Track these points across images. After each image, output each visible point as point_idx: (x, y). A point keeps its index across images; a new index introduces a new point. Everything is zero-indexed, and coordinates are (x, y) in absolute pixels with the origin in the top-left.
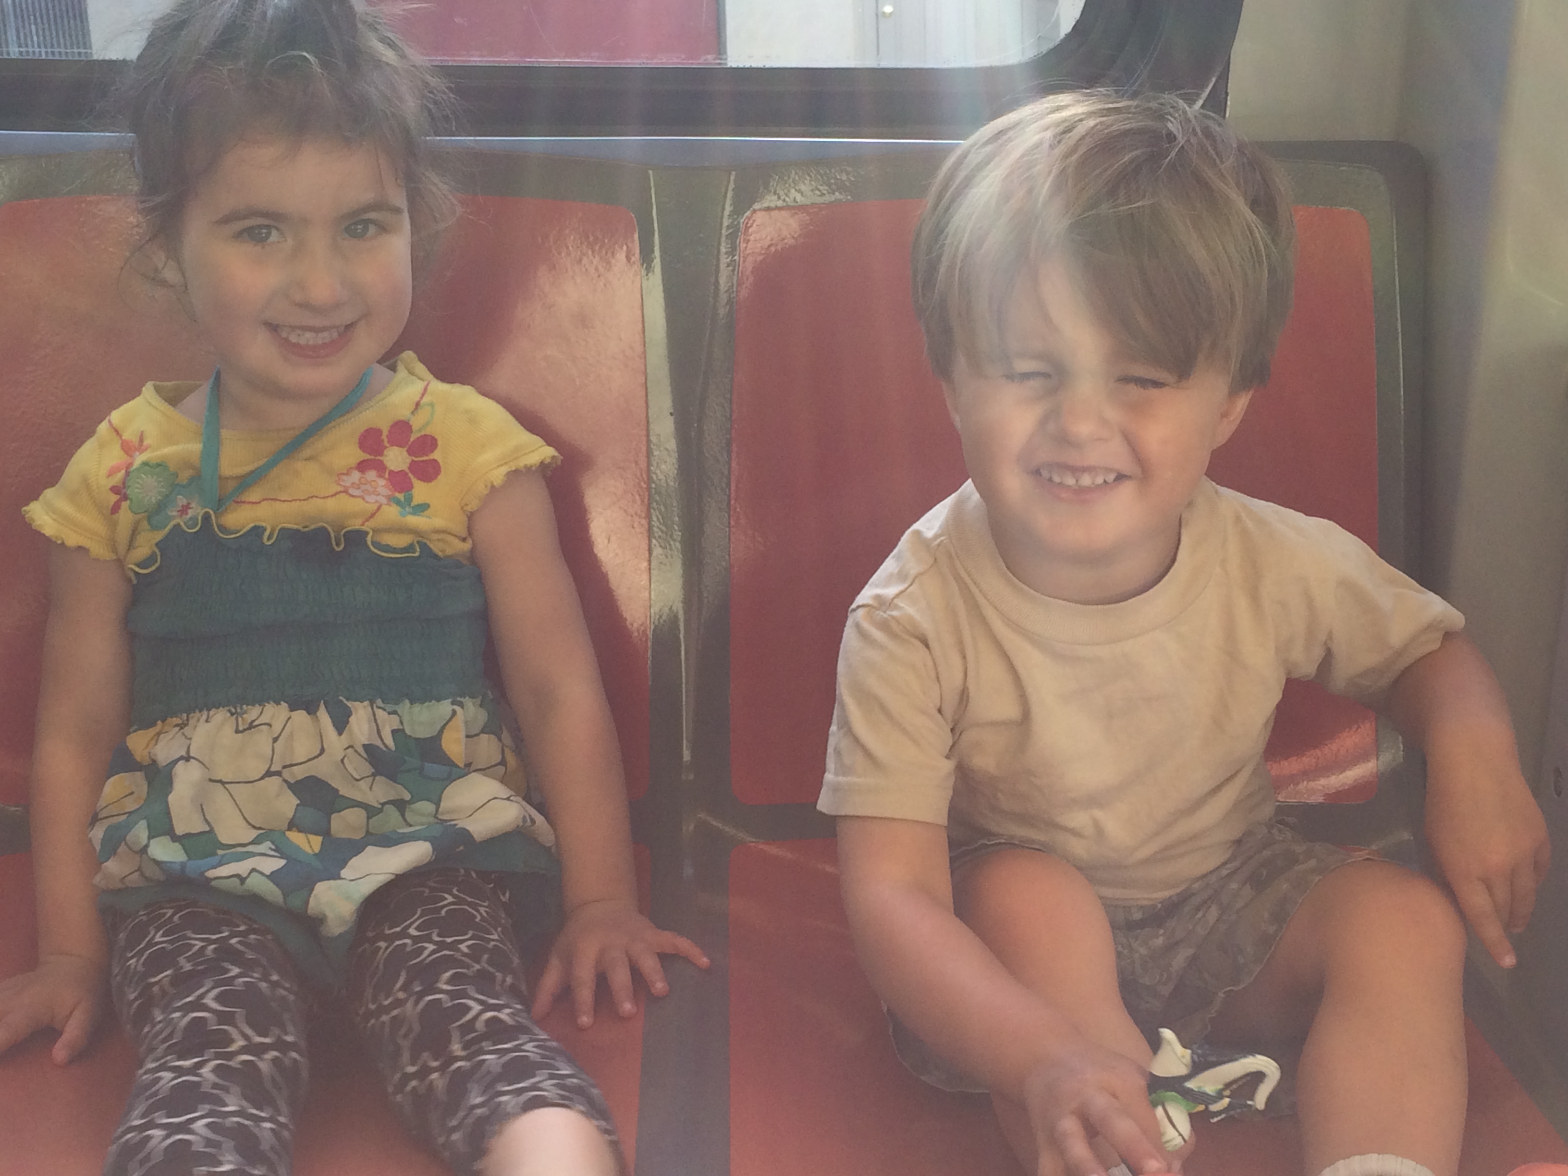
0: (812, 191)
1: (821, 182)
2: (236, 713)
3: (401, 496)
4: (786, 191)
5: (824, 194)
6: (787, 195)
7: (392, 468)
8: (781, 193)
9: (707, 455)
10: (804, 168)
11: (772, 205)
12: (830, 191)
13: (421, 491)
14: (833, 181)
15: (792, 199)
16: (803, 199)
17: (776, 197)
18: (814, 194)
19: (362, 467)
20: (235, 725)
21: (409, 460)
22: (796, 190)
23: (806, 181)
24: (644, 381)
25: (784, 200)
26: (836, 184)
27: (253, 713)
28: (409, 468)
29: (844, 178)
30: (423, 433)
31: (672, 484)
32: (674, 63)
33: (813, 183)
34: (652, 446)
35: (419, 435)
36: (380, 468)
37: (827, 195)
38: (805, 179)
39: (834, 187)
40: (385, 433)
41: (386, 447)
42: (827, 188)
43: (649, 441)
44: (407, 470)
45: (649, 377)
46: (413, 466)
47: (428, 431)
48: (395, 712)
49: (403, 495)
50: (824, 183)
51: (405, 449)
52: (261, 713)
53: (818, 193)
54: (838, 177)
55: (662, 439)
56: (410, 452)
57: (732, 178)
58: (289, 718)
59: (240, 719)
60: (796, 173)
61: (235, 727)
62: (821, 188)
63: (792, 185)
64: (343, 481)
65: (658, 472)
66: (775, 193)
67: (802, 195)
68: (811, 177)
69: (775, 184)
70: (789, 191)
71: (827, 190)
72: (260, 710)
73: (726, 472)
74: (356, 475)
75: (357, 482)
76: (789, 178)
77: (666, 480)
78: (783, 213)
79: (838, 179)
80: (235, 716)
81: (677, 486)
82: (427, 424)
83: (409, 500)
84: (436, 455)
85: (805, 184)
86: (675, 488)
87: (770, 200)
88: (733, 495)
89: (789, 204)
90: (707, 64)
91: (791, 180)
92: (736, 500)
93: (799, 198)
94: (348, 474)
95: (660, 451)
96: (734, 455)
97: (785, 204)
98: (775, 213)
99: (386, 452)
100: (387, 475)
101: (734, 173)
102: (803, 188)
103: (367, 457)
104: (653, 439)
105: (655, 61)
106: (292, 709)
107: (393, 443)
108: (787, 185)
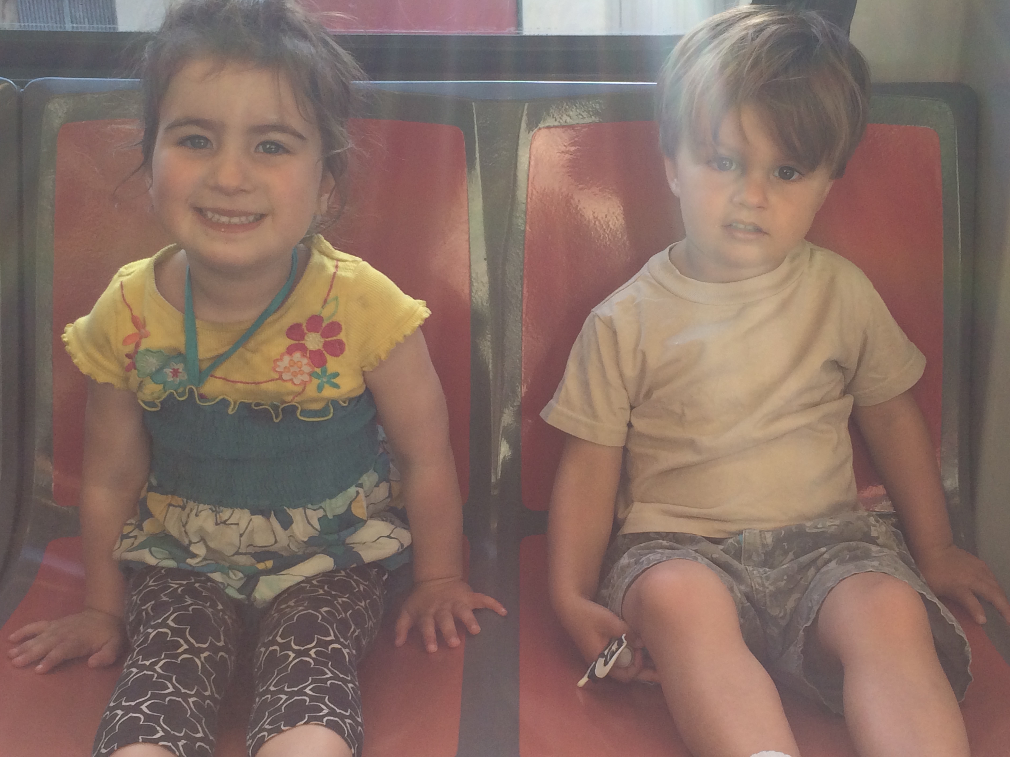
0: (577, 115)
1: (583, 110)
2: (216, 510)
3: (318, 370)
4: (560, 116)
5: (585, 118)
6: (561, 118)
7: (311, 349)
8: (557, 117)
9: (508, 286)
10: (572, 101)
11: (552, 125)
12: (589, 116)
13: (333, 364)
14: (590, 109)
15: (564, 121)
16: (571, 120)
17: (554, 119)
18: (579, 118)
19: (290, 351)
20: (215, 520)
21: (322, 340)
22: (567, 115)
23: (573, 109)
24: (468, 237)
25: (559, 122)
26: (592, 111)
27: (226, 514)
28: (324, 347)
29: (598, 107)
30: (331, 321)
31: (485, 304)
32: (488, 33)
33: (577, 110)
34: (472, 280)
35: (329, 322)
36: (303, 349)
37: (587, 119)
38: (573, 108)
39: (591, 113)
40: (304, 325)
41: (306, 333)
42: (587, 114)
43: (470, 275)
44: (322, 349)
45: (471, 236)
46: (326, 345)
47: (335, 319)
48: (321, 507)
49: (320, 369)
50: (585, 111)
51: (319, 333)
52: (232, 514)
53: (581, 117)
54: (594, 107)
55: (479, 275)
56: (323, 336)
57: (526, 107)
58: (251, 520)
59: (218, 515)
60: (567, 105)
61: (215, 522)
62: (583, 114)
63: (564, 112)
64: (279, 366)
65: (476, 296)
66: (553, 117)
67: (571, 118)
68: (576, 106)
69: (553, 111)
70: (562, 116)
71: (586, 115)
72: (232, 512)
73: (520, 297)
74: (287, 359)
75: (288, 365)
76: (562, 107)
77: (482, 302)
78: (558, 129)
79: (594, 108)
80: (215, 513)
81: (488, 305)
82: (333, 315)
83: (325, 372)
84: (342, 336)
85: (572, 111)
86: (487, 306)
87: (550, 122)
88: (524, 310)
89: (562, 124)
90: (511, 34)
91: (564, 108)
92: (526, 315)
93: (568, 120)
94: (281, 359)
95: (478, 283)
96: (525, 285)
97: (559, 124)
98: (553, 130)
99: (306, 338)
100: (308, 355)
101: (527, 105)
102: (571, 113)
103: (293, 342)
104: (474, 275)
105: (477, 31)
106: (253, 513)
107: (310, 330)
108: (561, 112)
